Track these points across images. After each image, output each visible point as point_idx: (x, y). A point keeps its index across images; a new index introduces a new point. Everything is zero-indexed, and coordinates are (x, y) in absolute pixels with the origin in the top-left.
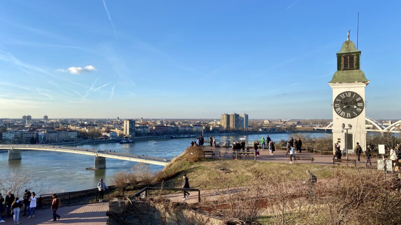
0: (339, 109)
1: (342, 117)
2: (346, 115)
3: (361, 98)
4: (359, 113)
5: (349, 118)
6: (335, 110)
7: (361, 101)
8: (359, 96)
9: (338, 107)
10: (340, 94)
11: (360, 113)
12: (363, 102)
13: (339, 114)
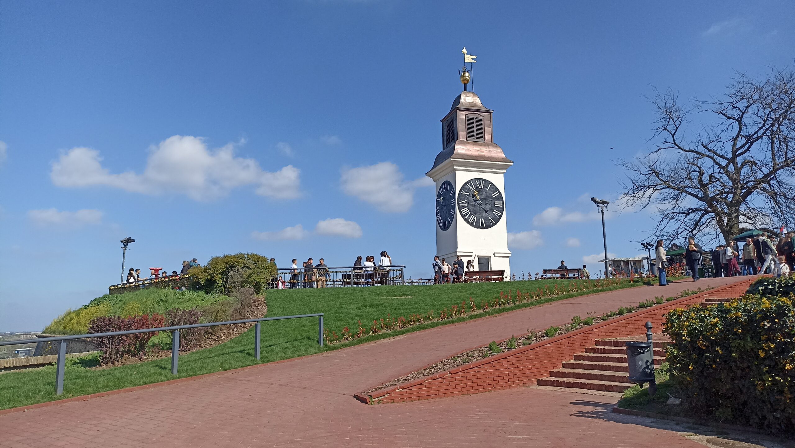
0: (465, 210)
1: (471, 224)
2: (478, 221)
3: (499, 192)
4: (497, 220)
5: (483, 228)
6: (460, 212)
7: (500, 198)
8: (497, 189)
9: (465, 207)
10: (467, 182)
11: (499, 219)
12: (503, 201)
13: (466, 220)
